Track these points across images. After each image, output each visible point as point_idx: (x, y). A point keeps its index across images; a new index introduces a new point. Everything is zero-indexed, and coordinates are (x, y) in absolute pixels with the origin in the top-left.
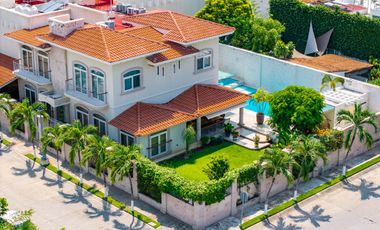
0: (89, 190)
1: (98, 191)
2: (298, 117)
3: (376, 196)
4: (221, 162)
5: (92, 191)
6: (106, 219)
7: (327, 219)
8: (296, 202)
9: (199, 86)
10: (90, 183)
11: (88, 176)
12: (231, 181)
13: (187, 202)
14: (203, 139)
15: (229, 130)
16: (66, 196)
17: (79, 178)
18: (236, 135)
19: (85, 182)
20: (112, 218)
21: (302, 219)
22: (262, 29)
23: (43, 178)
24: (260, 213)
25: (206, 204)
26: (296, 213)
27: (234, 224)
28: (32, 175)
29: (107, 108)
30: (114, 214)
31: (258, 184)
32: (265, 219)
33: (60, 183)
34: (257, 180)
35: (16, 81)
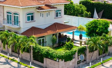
0: (11, 60)
1: (15, 60)
2: (99, 30)
5: (13, 60)
8: (102, 63)
9: (57, 23)
10: (12, 58)
11: (11, 55)
13: (56, 61)
17: (7, 56)
19: (10, 57)
22: (78, 8)
24: (88, 67)
25: (65, 61)
31: (85, 55)
34: (85, 53)
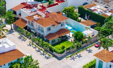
2: (78, 38)
3: (91, 52)
4: (63, 47)
5: (41, 50)
6: (44, 55)
7: (81, 57)
8: (77, 53)
11: (41, 47)
12: (65, 50)
13: (57, 53)
14: (62, 40)
15: (67, 38)
16: (37, 51)
17: (39, 47)
18: (68, 39)
20: (45, 55)
21: (77, 57)
22: (75, 16)
23: (33, 47)
24: (70, 55)
25: (60, 54)
26: (76, 55)
27: (65, 57)
28: (30, 46)
29: (44, 34)
30: (45, 54)
31: (70, 50)
32: (71, 56)
33: (35, 48)
35: (27, 26)
